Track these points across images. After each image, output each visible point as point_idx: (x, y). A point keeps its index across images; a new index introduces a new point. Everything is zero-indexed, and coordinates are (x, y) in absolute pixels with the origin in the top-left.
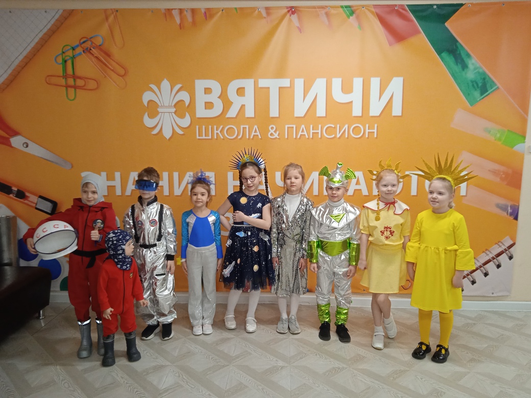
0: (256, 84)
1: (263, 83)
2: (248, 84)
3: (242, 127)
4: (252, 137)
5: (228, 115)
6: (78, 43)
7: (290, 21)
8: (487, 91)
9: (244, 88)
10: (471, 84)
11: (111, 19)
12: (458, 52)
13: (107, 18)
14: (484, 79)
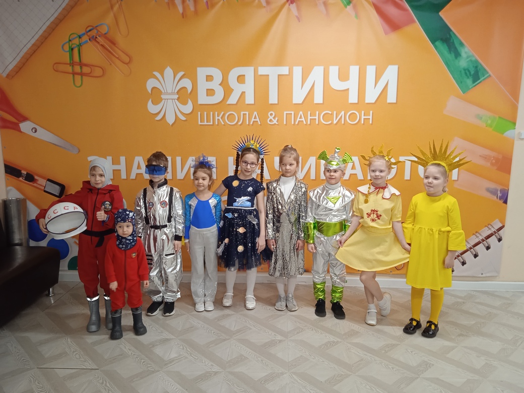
0: (256, 71)
1: (262, 71)
2: (249, 72)
3: (242, 113)
4: (251, 123)
5: (228, 102)
6: (84, 32)
7: (289, 10)
8: (479, 79)
9: (244, 75)
10: (463, 72)
11: (116, 8)
12: (452, 41)
13: (112, 7)
14: (476, 67)
